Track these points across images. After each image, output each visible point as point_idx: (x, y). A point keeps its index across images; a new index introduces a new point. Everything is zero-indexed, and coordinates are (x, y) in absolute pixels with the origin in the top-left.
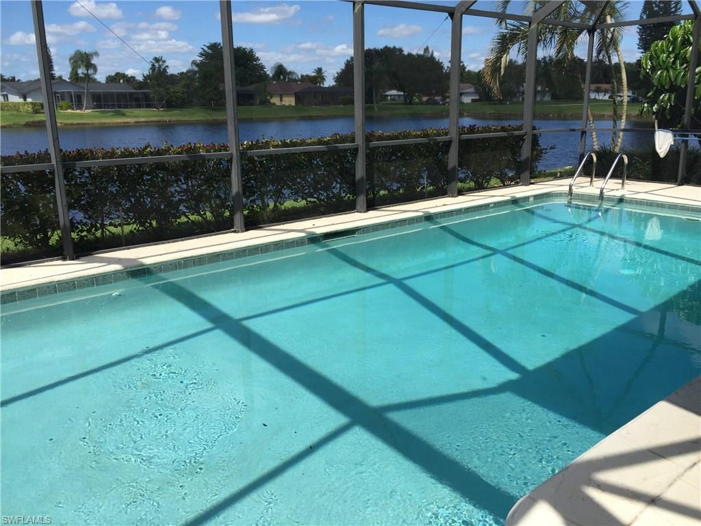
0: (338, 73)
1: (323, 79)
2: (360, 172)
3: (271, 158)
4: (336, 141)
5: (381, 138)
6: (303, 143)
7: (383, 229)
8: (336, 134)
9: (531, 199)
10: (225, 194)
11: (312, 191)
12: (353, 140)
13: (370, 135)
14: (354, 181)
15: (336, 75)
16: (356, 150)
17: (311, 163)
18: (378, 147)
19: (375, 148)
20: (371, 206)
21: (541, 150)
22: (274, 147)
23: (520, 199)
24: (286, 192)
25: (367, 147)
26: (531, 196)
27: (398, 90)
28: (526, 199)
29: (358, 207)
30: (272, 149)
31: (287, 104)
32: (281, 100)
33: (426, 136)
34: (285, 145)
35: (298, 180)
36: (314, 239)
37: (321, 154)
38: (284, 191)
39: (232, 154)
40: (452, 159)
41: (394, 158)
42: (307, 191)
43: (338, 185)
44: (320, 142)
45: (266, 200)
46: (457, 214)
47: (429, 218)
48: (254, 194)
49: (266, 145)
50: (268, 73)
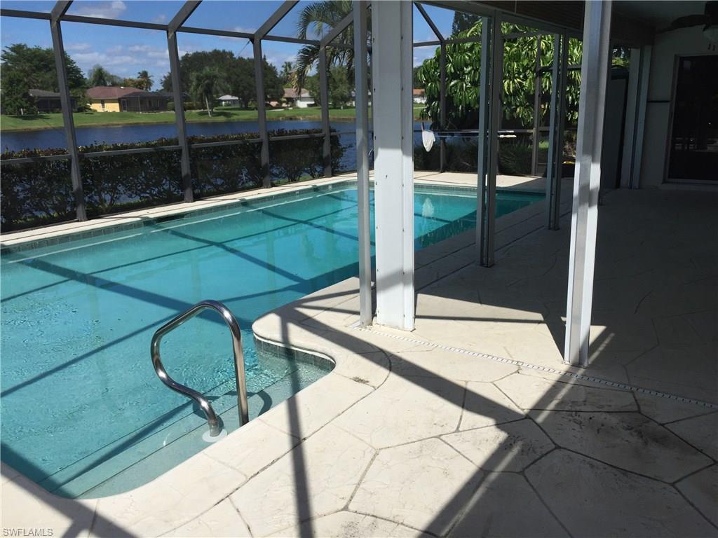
0: (165, 77)
1: (149, 84)
2: (185, 170)
3: (104, 159)
4: (162, 144)
5: (202, 141)
6: (133, 146)
7: (207, 213)
8: (162, 139)
9: (330, 187)
10: (66, 191)
11: (144, 187)
12: (177, 143)
13: (193, 138)
14: (181, 177)
15: (163, 79)
16: (180, 151)
17: (142, 164)
18: (201, 149)
19: (197, 149)
20: (197, 198)
21: (342, 149)
22: (108, 150)
23: (320, 187)
24: (121, 188)
25: (190, 149)
26: (330, 185)
27: (232, 95)
28: (326, 187)
29: (186, 199)
30: (105, 151)
31: (110, 110)
32: (103, 106)
33: (242, 138)
34: (116, 148)
35: (131, 178)
36: (148, 222)
37: (150, 155)
38: (119, 188)
39: (70, 156)
40: (265, 158)
41: (215, 158)
42: (140, 187)
43: (168, 182)
44: (148, 145)
45: (103, 196)
46: (269, 200)
47: (245, 203)
48: (91, 190)
49: (100, 148)
50: (85, 77)
